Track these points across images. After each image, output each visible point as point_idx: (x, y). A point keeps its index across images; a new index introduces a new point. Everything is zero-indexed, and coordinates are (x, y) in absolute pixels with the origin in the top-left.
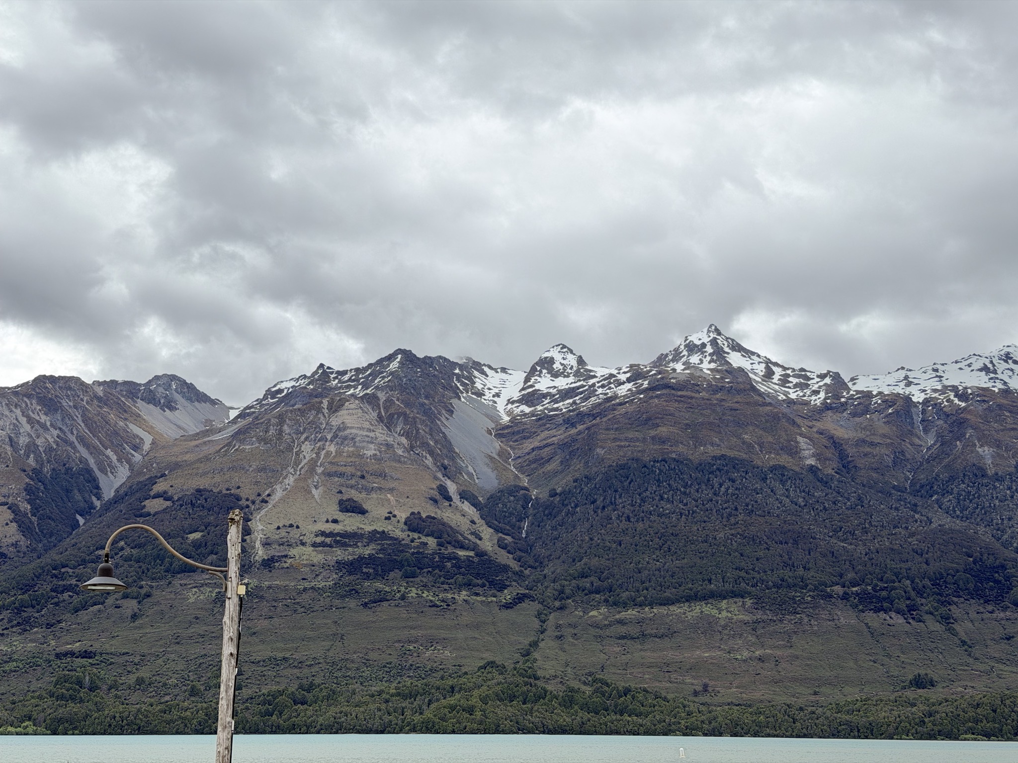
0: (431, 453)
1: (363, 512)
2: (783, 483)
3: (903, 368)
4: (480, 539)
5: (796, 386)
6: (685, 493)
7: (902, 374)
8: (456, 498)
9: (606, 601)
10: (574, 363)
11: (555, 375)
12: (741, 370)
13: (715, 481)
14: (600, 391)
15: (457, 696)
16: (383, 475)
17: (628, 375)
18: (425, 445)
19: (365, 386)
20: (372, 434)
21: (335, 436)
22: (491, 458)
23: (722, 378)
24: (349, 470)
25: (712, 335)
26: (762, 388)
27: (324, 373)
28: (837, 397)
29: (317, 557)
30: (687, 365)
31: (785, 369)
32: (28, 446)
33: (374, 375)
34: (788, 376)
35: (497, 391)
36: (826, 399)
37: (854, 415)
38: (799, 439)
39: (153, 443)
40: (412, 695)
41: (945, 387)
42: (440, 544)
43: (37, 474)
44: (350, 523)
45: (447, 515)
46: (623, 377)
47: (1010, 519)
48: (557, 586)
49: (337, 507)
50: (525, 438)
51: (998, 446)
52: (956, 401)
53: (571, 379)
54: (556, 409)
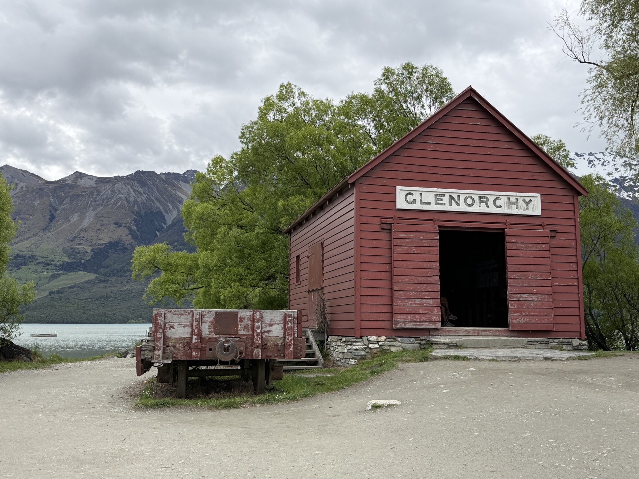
32: (134, 202)
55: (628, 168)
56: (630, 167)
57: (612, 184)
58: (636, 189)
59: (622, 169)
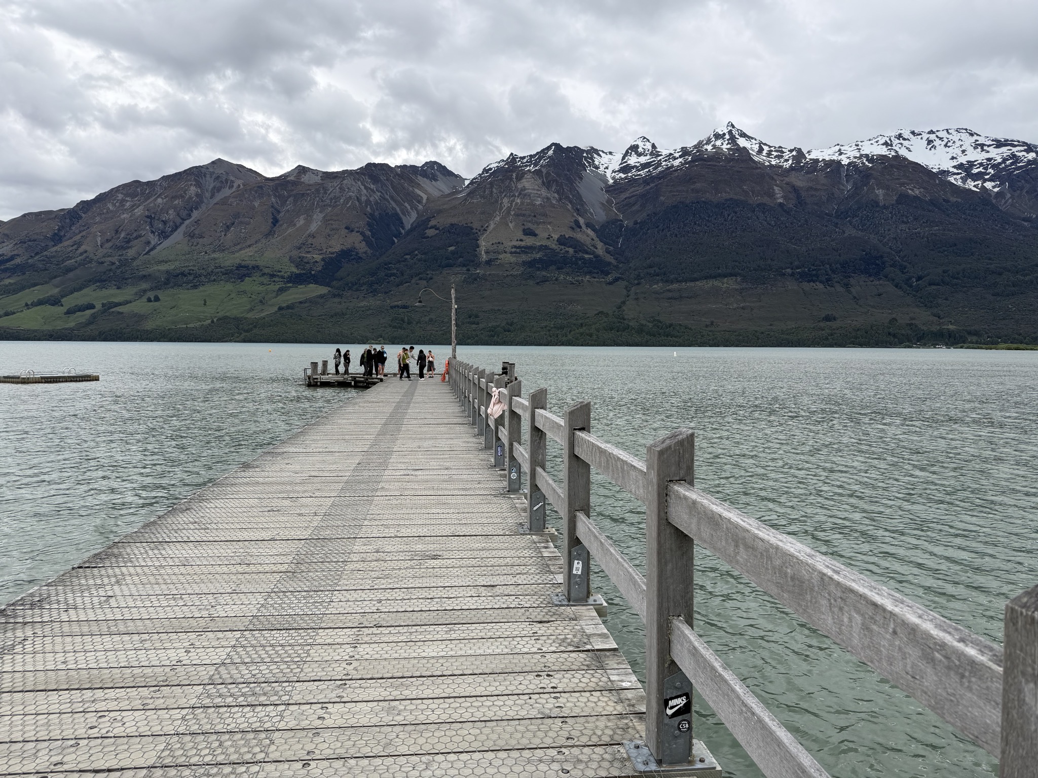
0: (571, 202)
1: (535, 235)
2: (764, 213)
3: (838, 145)
4: (596, 248)
5: (776, 157)
6: (708, 221)
7: (837, 148)
8: (584, 226)
9: (662, 280)
10: (650, 148)
11: (639, 155)
12: (744, 148)
13: (726, 213)
14: (664, 163)
15: (584, 328)
16: (545, 215)
17: (680, 153)
18: (567, 198)
19: (535, 165)
20: (539, 192)
21: (520, 194)
22: (603, 204)
23: (734, 154)
24: (528, 213)
25: (730, 128)
26: (756, 159)
27: (513, 158)
28: (799, 162)
29: (513, 259)
30: (714, 146)
31: (770, 147)
32: (366, 201)
33: (540, 158)
34: (772, 151)
35: (606, 165)
36: (792, 164)
37: (807, 173)
38: (775, 188)
39: (427, 199)
40: (562, 328)
41: (861, 155)
42: (575, 252)
43: (372, 216)
44: (529, 241)
45: (579, 236)
46: (677, 155)
47: (889, 230)
48: (636, 273)
49: (522, 233)
50: (621, 192)
51: (888, 189)
52: (867, 163)
53: (648, 157)
54: (639, 175)
55: (979, 149)
56: (982, 148)
57: (955, 171)
58: (987, 177)
59: (970, 150)
